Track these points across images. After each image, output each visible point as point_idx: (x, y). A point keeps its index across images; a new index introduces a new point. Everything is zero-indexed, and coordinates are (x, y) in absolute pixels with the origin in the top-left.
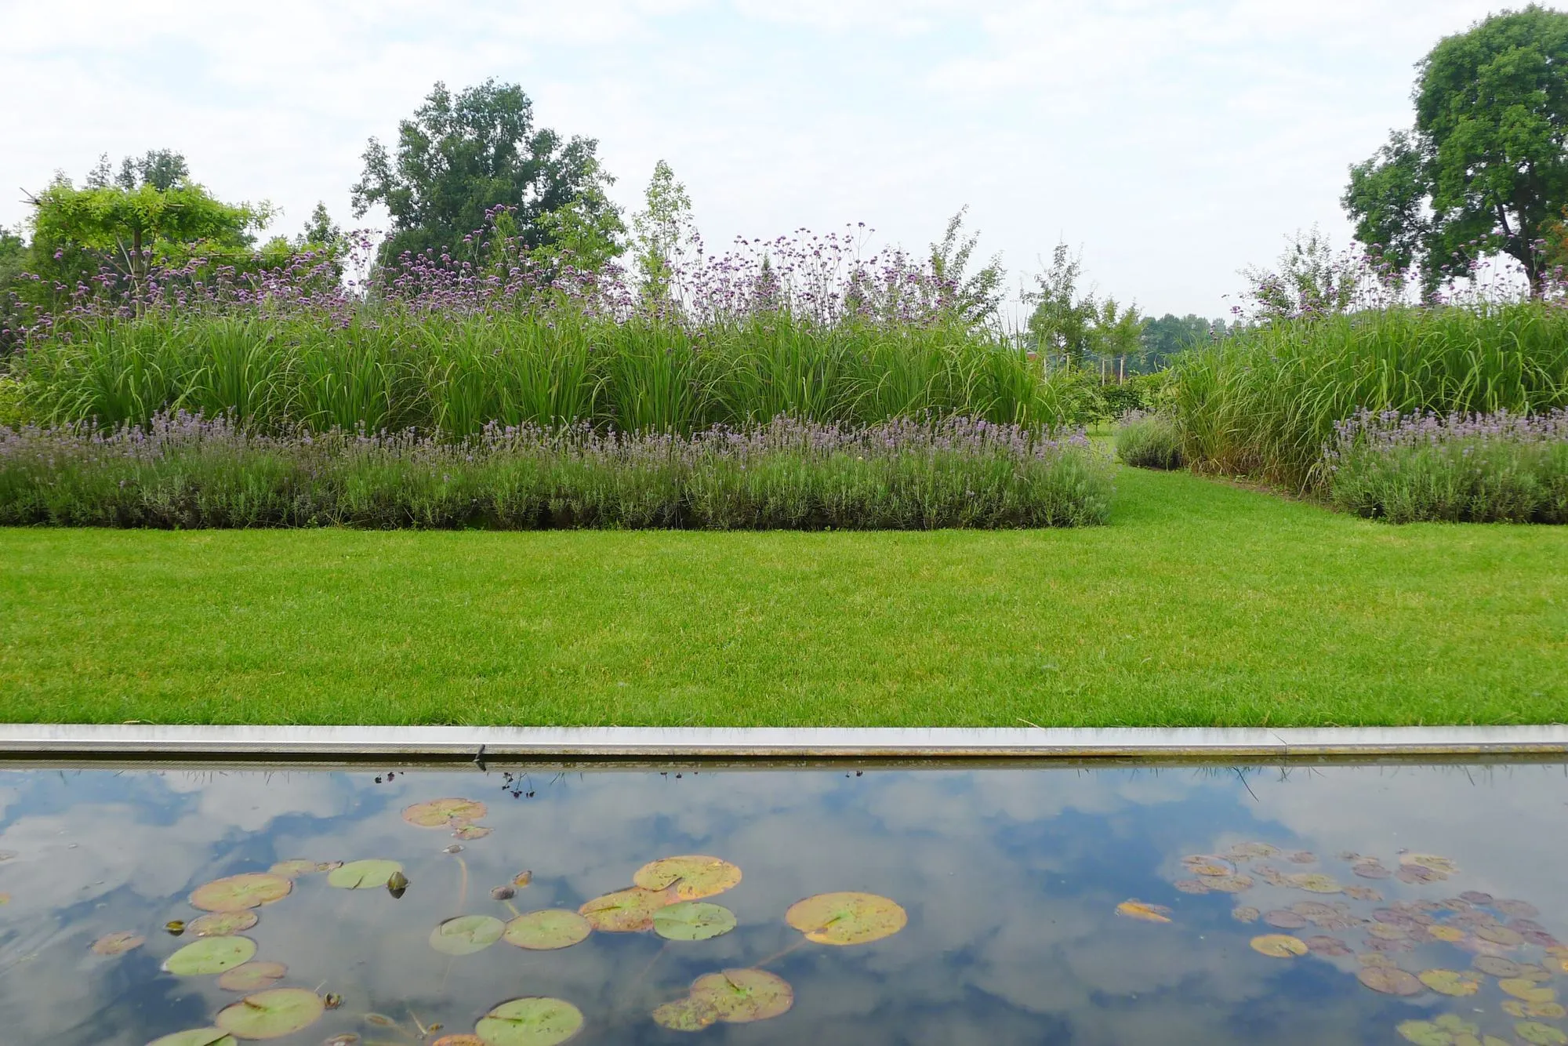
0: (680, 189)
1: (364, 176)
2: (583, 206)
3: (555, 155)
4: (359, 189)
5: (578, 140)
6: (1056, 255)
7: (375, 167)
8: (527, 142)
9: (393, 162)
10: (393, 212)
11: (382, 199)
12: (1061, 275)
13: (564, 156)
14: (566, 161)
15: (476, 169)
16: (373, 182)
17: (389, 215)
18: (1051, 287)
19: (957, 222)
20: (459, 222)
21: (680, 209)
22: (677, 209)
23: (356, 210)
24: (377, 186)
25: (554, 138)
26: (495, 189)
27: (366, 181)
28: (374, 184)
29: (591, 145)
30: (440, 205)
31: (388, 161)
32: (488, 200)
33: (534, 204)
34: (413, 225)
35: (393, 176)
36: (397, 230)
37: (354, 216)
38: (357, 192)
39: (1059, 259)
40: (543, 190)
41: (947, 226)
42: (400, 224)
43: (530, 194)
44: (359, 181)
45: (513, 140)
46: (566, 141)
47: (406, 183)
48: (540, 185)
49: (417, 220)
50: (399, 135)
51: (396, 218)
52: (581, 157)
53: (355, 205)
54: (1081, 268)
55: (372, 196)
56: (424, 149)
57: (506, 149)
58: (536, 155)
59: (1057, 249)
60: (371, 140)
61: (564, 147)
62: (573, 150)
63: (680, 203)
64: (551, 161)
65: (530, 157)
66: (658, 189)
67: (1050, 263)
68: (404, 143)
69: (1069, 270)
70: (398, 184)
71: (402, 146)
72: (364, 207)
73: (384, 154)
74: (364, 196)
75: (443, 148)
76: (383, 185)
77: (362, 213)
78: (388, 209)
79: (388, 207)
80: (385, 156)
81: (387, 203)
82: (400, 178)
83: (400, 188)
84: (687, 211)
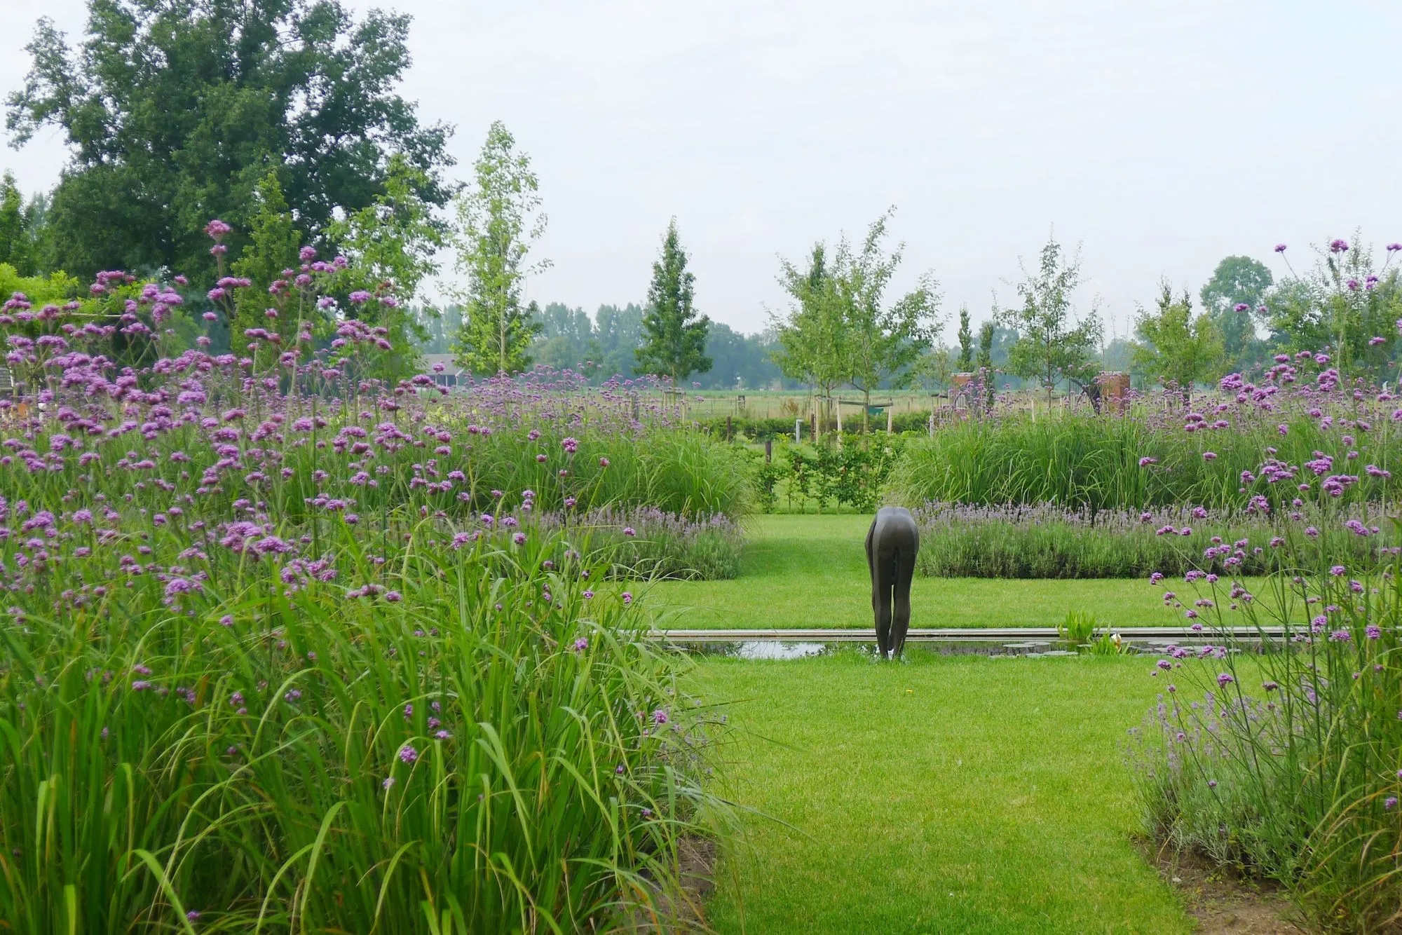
0: (523, 162)
1: (29, 81)
2: (387, 125)
3: (341, 42)
4: (20, 101)
5: (379, 17)
6: (1045, 258)
7: (47, 67)
8: (295, 23)
9: (74, 57)
10: (73, 138)
11: (57, 117)
12: (1051, 286)
13: (356, 43)
14: (359, 51)
15: (212, 70)
16: (43, 89)
17: (67, 142)
18: (1038, 301)
19: (880, 229)
20: (182, 159)
21: (523, 189)
22: (519, 191)
23: (14, 134)
24: (50, 95)
25: (340, 15)
26: (244, 105)
27: (32, 87)
28: (46, 91)
29: (401, 24)
30: (153, 128)
31: (68, 56)
32: (231, 123)
33: (305, 121)
34: (105, 158)
35: (75, 78)
36: (80, 167)
37: (10, 145)
38: (16, 104)
39: (1048, 264)
40: (320, 100)
41: (866, 233)
42: (84, 157)
43: (299, 105)
44: (22, 88)
45: (270, 19)
46: (359, 19)
47: (96, 89)
48: (315, 92)
49: (112, 150)
50: (87, 14)
51: (78, 147)
52: (384, 44)
53: (11, 125)
54: (1081, 274)
55: (41, 113)
56: (127, 38)
57: (259, 33)
58: (308, 41)
59: (1046, 250)
60: (41, 22)
61: (355, 29)
62: (369, 34)
63: (523, 182)
64: (335, 51)
65: (298, 46)
66: (493, 162)
67: (1035, 270)
68: (95, 28)
69: (1062, 279)
70: (83, 92)
71: (92, 32)
72: (27, 130)
73: (61, 44)
74: (27, 111)
75: (158, 37)
76: (58, 93)
77: (23, 139)
78: (65, 133)
79: (65, 129)
80: (63, 48)
81: (66, 123)
82: (86, 81)
83: (86, 98)
84: (533, 193)
